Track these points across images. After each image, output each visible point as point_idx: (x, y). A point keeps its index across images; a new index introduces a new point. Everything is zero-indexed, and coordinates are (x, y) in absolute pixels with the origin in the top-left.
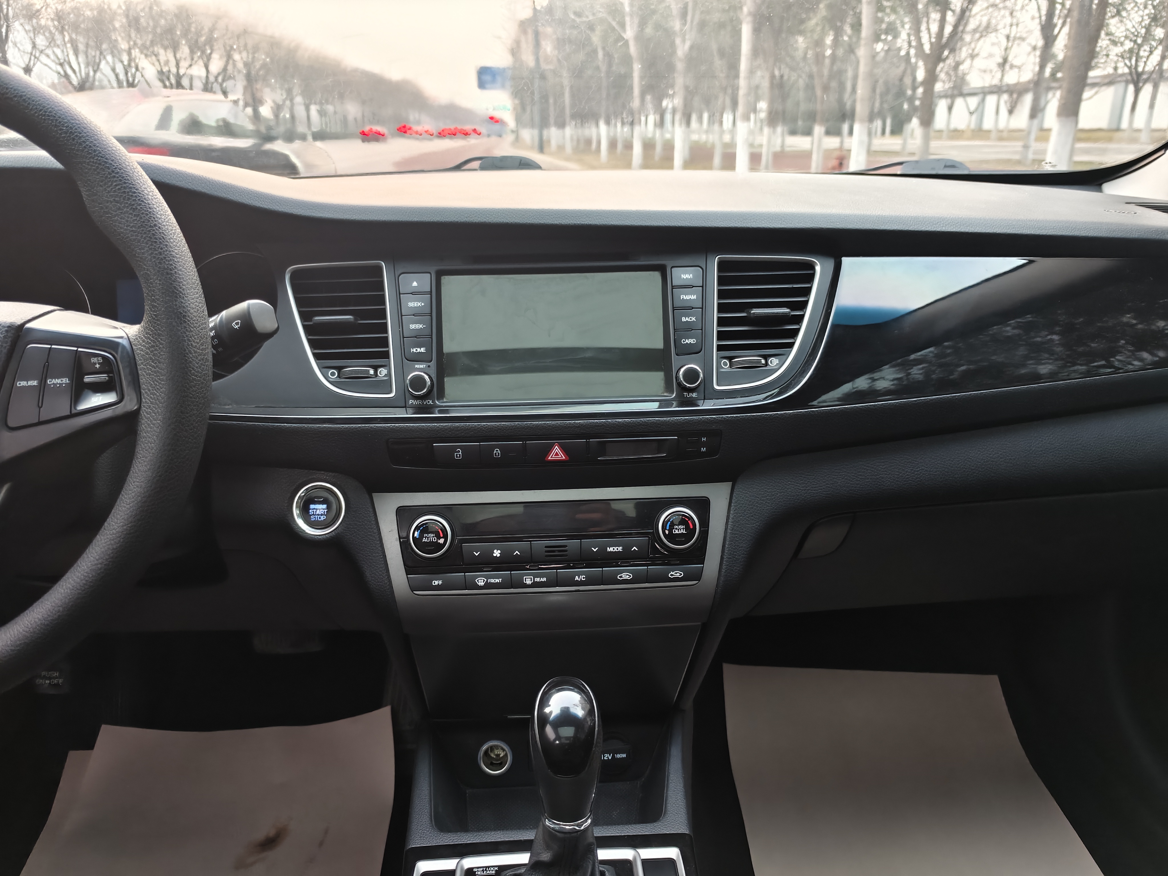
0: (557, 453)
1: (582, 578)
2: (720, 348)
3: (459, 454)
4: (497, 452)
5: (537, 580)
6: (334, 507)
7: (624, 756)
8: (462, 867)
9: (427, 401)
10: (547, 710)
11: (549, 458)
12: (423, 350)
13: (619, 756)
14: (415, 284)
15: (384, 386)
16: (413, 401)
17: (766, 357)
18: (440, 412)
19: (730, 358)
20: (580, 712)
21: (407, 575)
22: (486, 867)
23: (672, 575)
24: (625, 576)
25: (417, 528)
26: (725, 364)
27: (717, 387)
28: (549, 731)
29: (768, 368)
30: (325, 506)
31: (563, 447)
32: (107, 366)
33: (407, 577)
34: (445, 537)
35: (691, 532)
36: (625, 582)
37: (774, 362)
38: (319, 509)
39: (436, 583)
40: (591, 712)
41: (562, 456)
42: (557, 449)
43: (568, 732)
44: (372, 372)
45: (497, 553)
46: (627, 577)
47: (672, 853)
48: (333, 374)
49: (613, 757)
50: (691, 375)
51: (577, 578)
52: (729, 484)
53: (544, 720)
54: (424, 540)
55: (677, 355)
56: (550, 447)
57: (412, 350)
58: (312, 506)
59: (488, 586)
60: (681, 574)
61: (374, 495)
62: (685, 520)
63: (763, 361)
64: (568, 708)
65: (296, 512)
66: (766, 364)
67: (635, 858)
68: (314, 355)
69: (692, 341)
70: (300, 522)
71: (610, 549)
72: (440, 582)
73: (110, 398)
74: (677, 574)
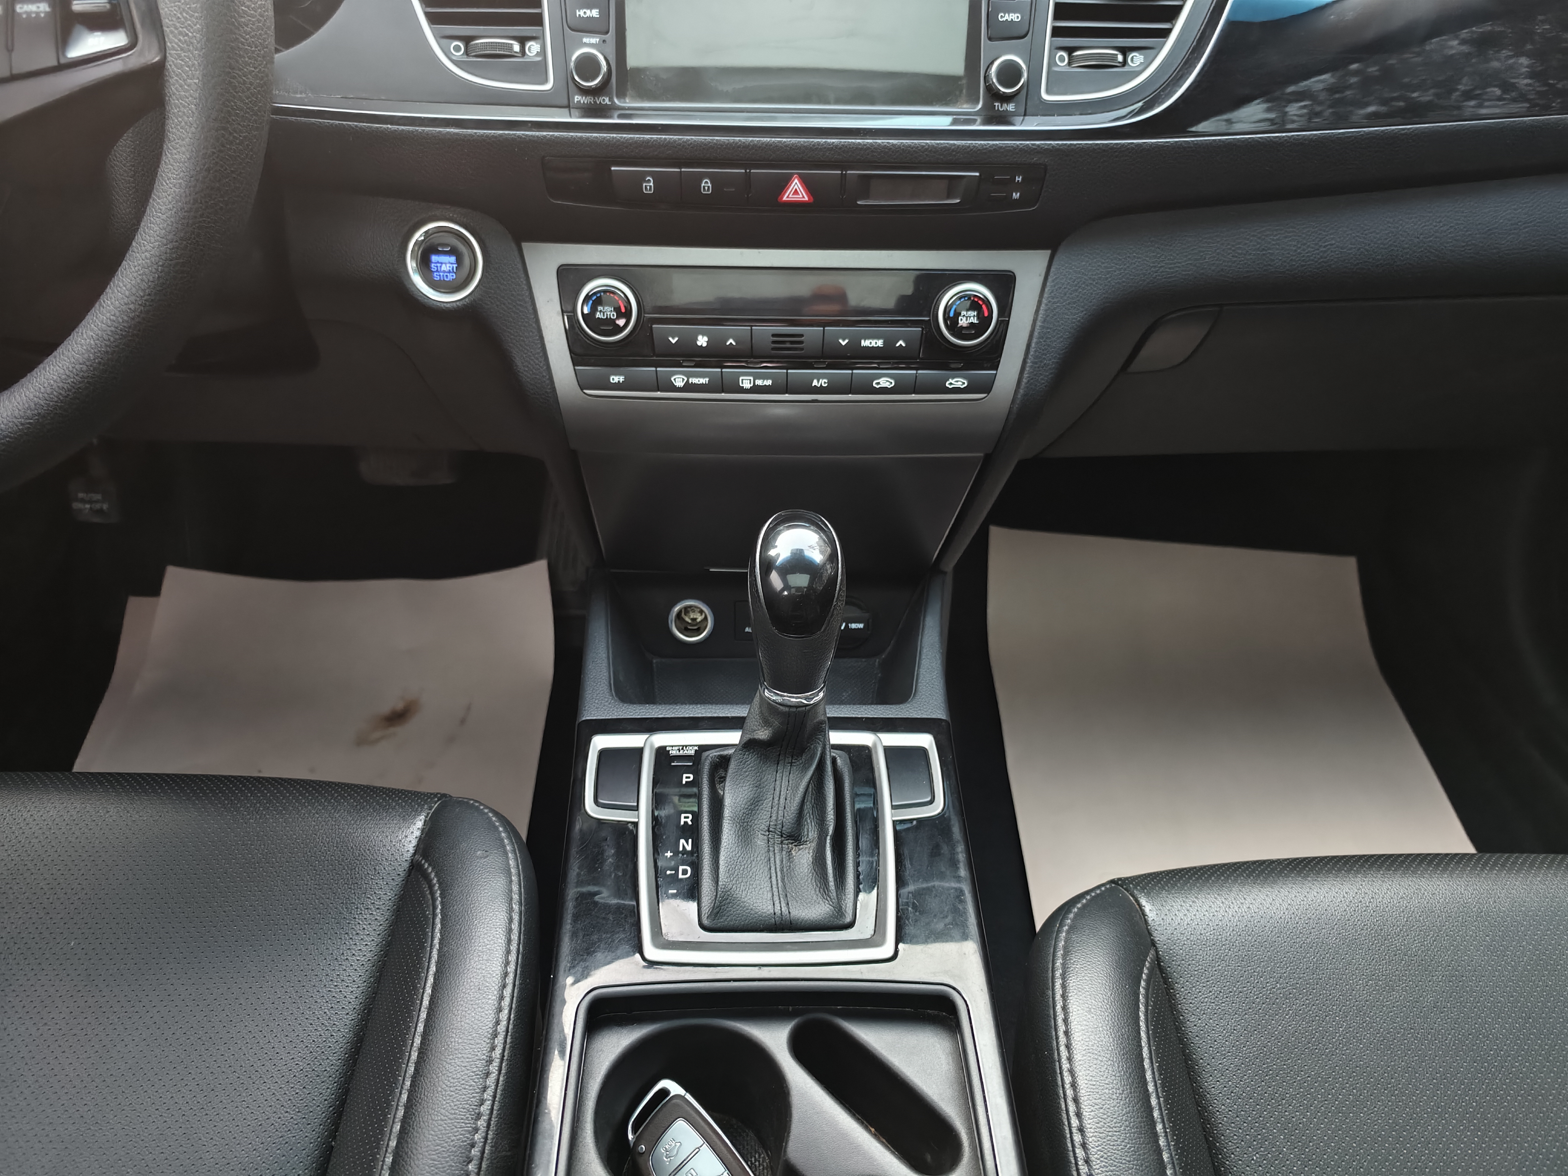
0: (796, 191)
1: (823, 382)
2: (1057, 32)
3: (649, 185)
4: (706, 185)
5: (759, 382)
6: (467, 261)
7: (861, 626)
8: (652, 746)
9: (601, 99)
10: (772, 553)
11: (785, 198)
12: (595, 13)
13: (853, 626)
15: (537, 71)
16: (580, 98)
17: (1125, 51)
18: (621, 116)
19: (1070, 50)
20: (817, 556)
21: (574, 365)
22: (683, 746)
23: (951, 384)
24: (885, 382)
25: (587, 298)
26: (1062, 59)
27: (1045, 96)
28: (775, 579)
29: (1126, 69)
30: (453, 259)
31: (804, 181)
33: (575, 369)
34: (627, 315)
35: (985, 322)
36: (884, 391)
37: (1136, 59)
38: (445, 264)
39: (616, 379)
40: (833, 557)
41: (803, 196)
42: (796, 184)
43: (801, 580)
44: (517, 47)
45: (702, 341)
46: (887, 385)
47: (925, 740)
48: (457, 49)
49: (848, 627)
50: (1010, 74)
51: (815, 383)
52: (1049, 252)
53: (768, 565)
54: (598, 315)
55: (990, 39)
56: (785, 182)
57: (578, 13)
58: (434, 258)
59: (688, 388)
60: (964, 383)
61: (524, 245)
62: (976, 303)
63: (1120, 58)
64: (801, 551)
65: (411, 265)
66: (1124, 63)
67: (875, 745)
68: (427, 14)
69: (1014, 17)
70: (417, 280)
71: (865, 343)
72: (622, 379)
73: (115, 40)
74: (958, 382)
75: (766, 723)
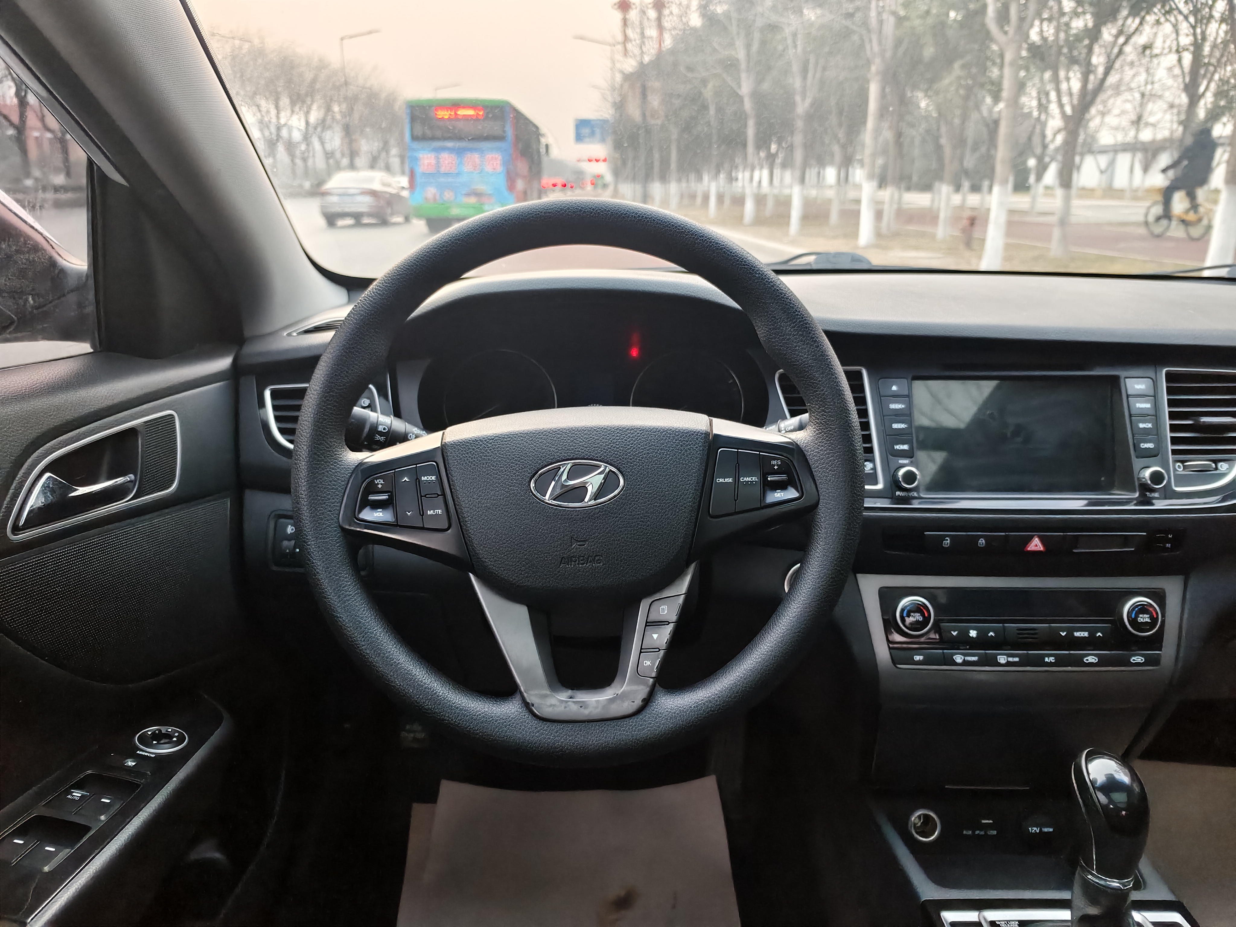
0: (1036, 545)
1: (1052, 659)
2: (1174, 452)
3: (947, 542)
4: (982, 542)
5: (1010, 659)
7: (1051, 830)
8: (989, 920)
9: (912, 493)
10: (1090, 778)
11: (1029, 549)
13: (1046, 830)
14: (894, 388)
15: (870, 478)
16: (899, 493)
17: (1216, 462)
18: (921, 503)
19: (1183, 462)
20: (1124, 778)
21: (890, 649)
22: (1007, 921)
23: (1134, 660)
24: (1091, 659)
25: (902, 608)
26: (1179, 466)
27: (1175, 488)
29: (1217, 472)
31: (1042, 539)
33: (891, 655)
34: (928, 619)
35: (1154, 620)
36: (1091, 664)
37: (1223, 466)
39: (918, 658)
41: (1040, 548)
42: (1036, 541)
45: (973, 633)
46: (1093, 661)
47: (1181, 918)
49: (1041, 830)
50: (1157, 477)
51: (1047, 659)
52: (1184, 577)
54: (910, 619)
55: (1137, 457)
56: (1030, 539)
57: (895, 447)
59: (965, 663)
60: (1142, 660)
61: (859, 576)
62: (1147, 610)
63: (1214, 465)
64: (1111, 775)
65: (787, 587)
66: (1216, 469)
67: (1147, 921)
69: (1150, 445)
71: (1077, 634)
72: (921, 658)
73: (792, 494)
74: (1139, 659)
75: (1093, 902)
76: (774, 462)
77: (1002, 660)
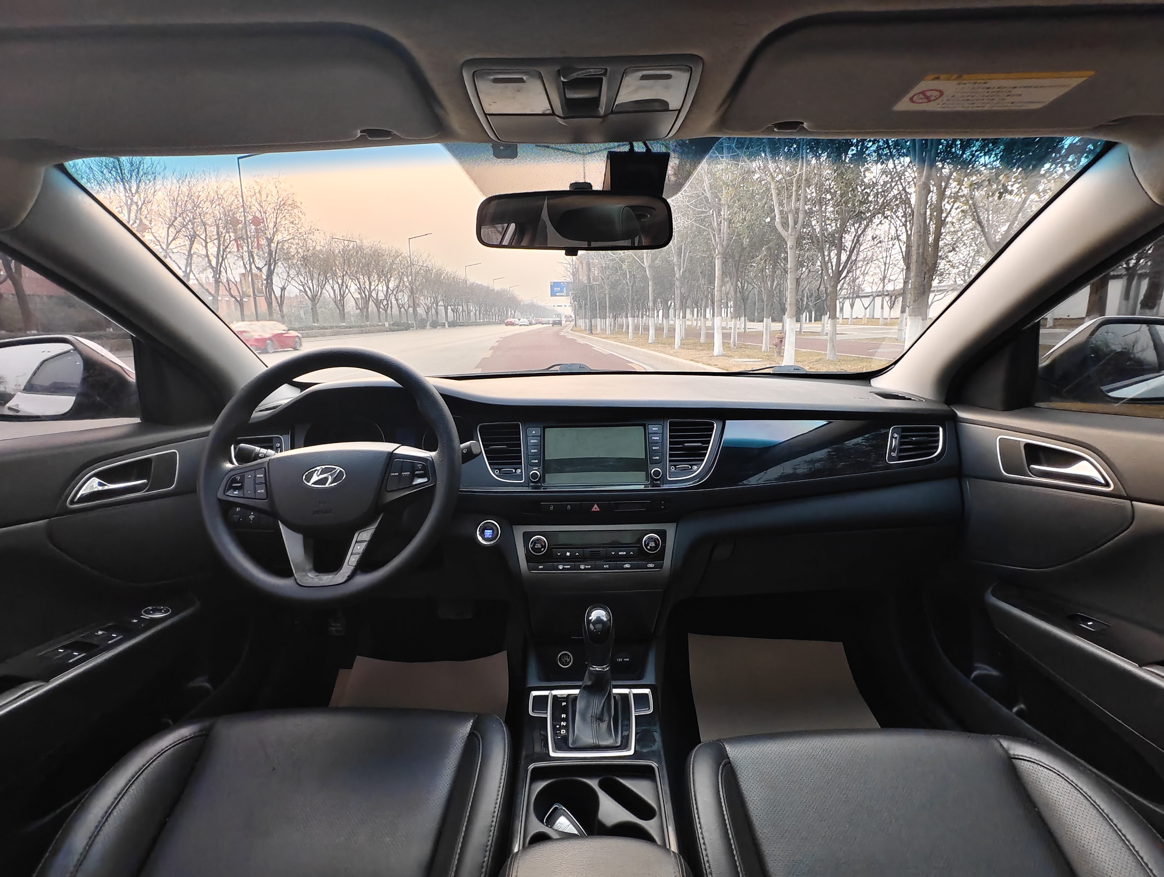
0: (596, 508)
1: (607, 566)
2: (670, 461)
3: (552, 508)
4: (569, 507)
5: (587, 567)
6: (495, 532)
7: (628, 660)
8: (552, 694)
9: (538, 484)
10: (590, 618)
11: (592, 510)
12: (537, 461)
13: (625, 660)
14: (534, 432)
15: (520, 477)
16: (532, 484)
17: (691, 465)
18: (543, 489)
19: (675, 466)
20: (605, 619)
21: (527, 563)
22: (562, 695)
23: (649, 566)
24: (627, 566)
25: (532, 542)
26: (673, 468)
27: (669, 479)
28: (591, 626)
29: (692, 470)
30: (491, 531)
31: (598, 505)
32: (424, 468)
33: (528, 565)
34: (544, 547)
35: (657, 545)
36: (627, 568)
37: (695, 467)
38: (488, 533)
39: (540, 567)
40: (610, 620)
41: (598, 509)
42: (596, 506)
43: (599, 626)
44: (514, 471)
45: (568, 554)
46: (628, 567)
47: (647, 691)
48: (497, 472)
49: (623, 660)
50: (657, 473)
51: (605, 566)
52: (675, 524)
53: (589, 622)
54: (536, 547)
55: (650, 464)
56: (593, 505)
57: (532, 461)
58: (486, 531)
59: (564, 569)
60: (653, 566)
61: (513, 526)
62: (655, 540)
63: (690, 467)
64: (600, 617)
65: (478, 533)
66: (692, 468)
67: (630, 692)
68: (489, 463)
69: (657, 458)
70: (480, 538)
71: (620, 553)
72: (542, 567)
73: (425, 480)
74: (651, 565)
75: (590, 679)
76: (419, 465)
77: (582, 567)
